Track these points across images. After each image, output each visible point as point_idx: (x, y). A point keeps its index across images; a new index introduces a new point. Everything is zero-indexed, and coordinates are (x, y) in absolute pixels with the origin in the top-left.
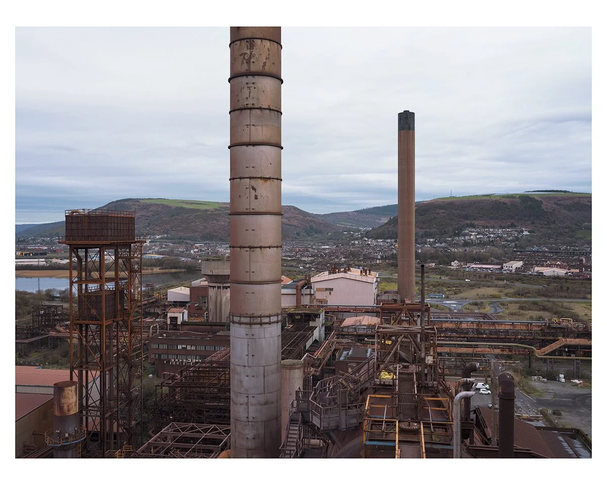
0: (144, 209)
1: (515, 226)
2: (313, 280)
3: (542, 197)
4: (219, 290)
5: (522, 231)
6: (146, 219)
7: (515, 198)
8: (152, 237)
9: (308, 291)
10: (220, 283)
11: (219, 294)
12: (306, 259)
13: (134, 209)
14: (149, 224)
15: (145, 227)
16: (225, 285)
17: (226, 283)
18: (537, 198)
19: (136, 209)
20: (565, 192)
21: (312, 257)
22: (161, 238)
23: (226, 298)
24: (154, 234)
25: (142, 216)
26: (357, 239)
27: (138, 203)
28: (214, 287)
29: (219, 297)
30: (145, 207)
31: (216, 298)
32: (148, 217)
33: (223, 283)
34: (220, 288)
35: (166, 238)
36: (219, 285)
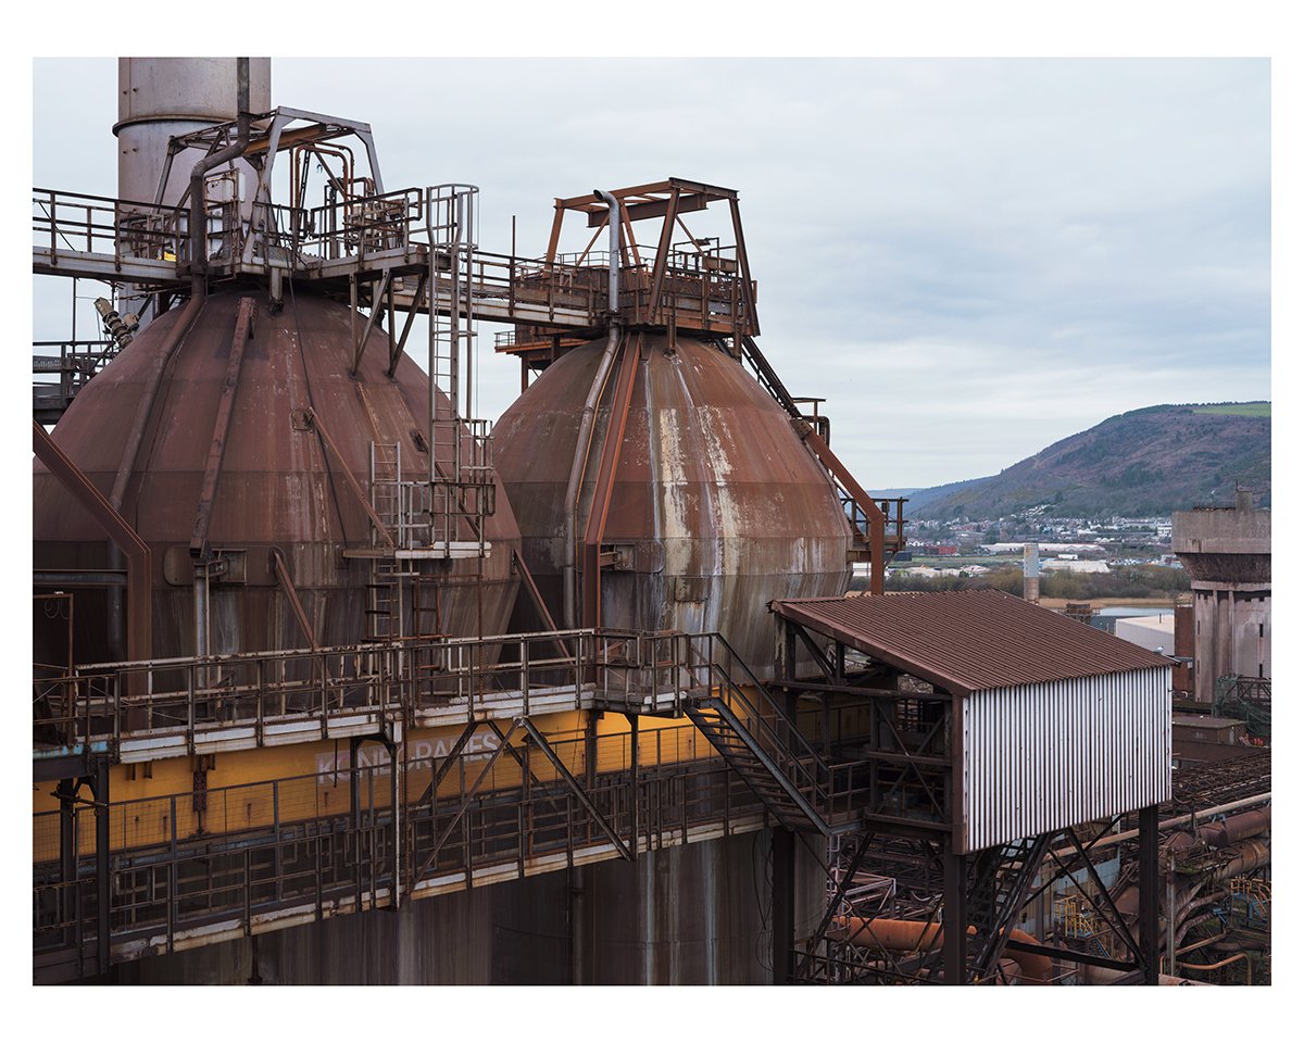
0: (1205, 433)
4: (1223, 602)
6: (1209, 465)
10: (1224, 581)
11: (1222, 614)
13: (1174, 435)
14: (1217, 478)
15: (1207, 487)
16: (1241, 587)
17: (1243, 582)
19: (1179, 433)
23: (1246, 630)
25: (1198, 454)
27: (1186, 418)
28: (1207, 593)
29: (1223, 627)
30: (1207, 428)
31: (1215, 630)
32: (1217, 456)
33: (1235, 583)
34: (1227, 598)
36: (1221, 586)
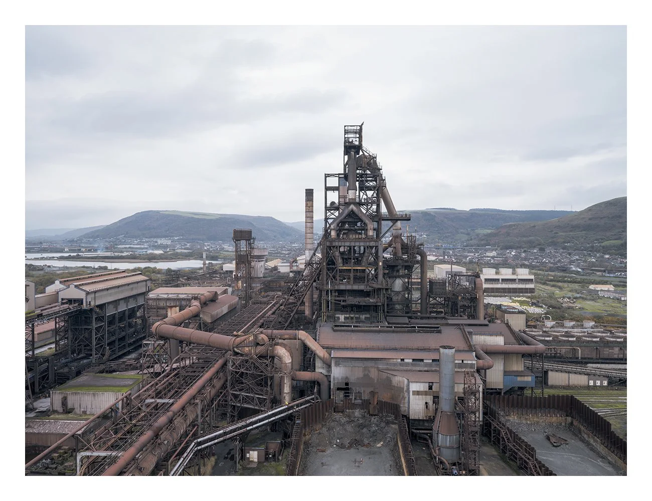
0: (164, 218)
1: (418, 232)
2: (298, 259)
3: (436, 213)
5: (422, 235)
6: (166, 226)
7: (419, 213)
8: (172, 238)
9: (296, 264)
12: (284, 252)
18: (432, 213)
20: (450, 209)
21: (288, 251)
22: (178, 239)
24: (173, 236)
26: (316, 240)
35: (181, 239)
